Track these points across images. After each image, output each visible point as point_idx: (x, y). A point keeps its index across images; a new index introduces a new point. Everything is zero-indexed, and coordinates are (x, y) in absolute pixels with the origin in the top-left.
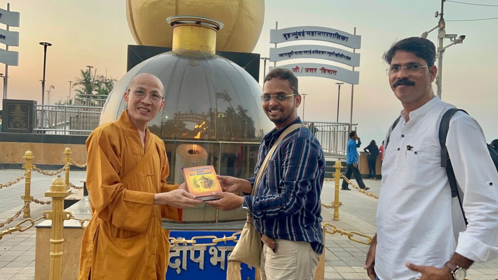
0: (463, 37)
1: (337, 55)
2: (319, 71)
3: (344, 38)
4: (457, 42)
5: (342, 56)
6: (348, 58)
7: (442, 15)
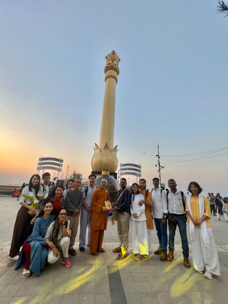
0: (164, 167)
1: (136, 170)
2: (131, 174)
3: (137, 166)
4: (163, 168)
5: (137, 170)
6: (138, 171)
7: (159, 161)
